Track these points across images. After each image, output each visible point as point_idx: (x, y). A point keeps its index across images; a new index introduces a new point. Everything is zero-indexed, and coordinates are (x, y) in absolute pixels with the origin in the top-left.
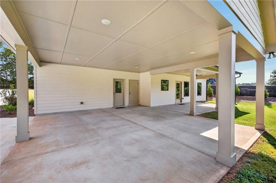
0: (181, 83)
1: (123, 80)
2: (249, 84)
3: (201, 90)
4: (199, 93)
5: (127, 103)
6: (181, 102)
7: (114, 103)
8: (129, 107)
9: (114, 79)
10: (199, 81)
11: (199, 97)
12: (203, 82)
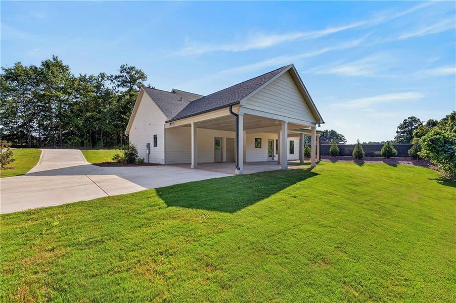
0: (273, 141)
1: (221, 138)
2: (379, 143)
3: (293, 148)
4: (292, 152)
5: (225, 160)
6: (273, 159)
7: (215, 159)
8: (226, 162)
9: (215, 138)
10: (291, 139)
11: (292, 155)
12: (296, 141)
